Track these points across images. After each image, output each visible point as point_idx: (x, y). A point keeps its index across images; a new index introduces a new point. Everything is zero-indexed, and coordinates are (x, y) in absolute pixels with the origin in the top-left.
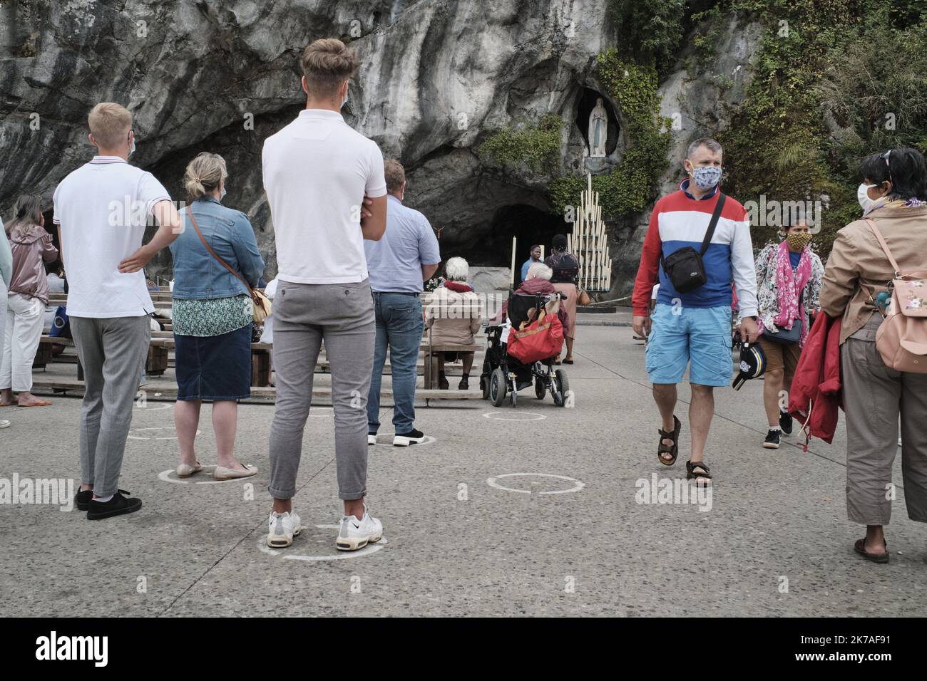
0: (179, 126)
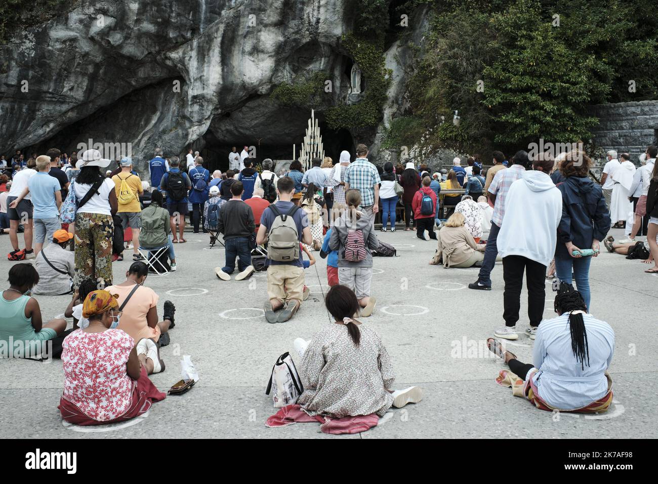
0: (98, 96)
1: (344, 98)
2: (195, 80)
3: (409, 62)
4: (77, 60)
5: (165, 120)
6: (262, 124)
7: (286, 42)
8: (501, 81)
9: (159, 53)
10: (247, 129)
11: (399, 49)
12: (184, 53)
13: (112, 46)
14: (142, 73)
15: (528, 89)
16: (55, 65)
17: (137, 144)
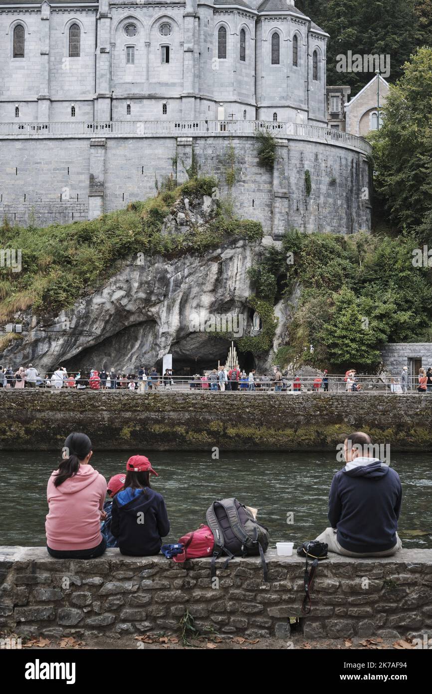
0: (107, 331)
1: (249, 332)
2: (164, 324)
3: (288, 313)
4: (103, 313)
5: (145, 346)
6: (197, 348)
7: (216, 301)
8: (332, 332)
9: (144, 308)
10: (187, 350)
11: (283, 305)
12: (159, 309)
13: (122, 306)
14: (132, 319)
15: (344, 337)
16: (92, 316)
17: (128, 360)
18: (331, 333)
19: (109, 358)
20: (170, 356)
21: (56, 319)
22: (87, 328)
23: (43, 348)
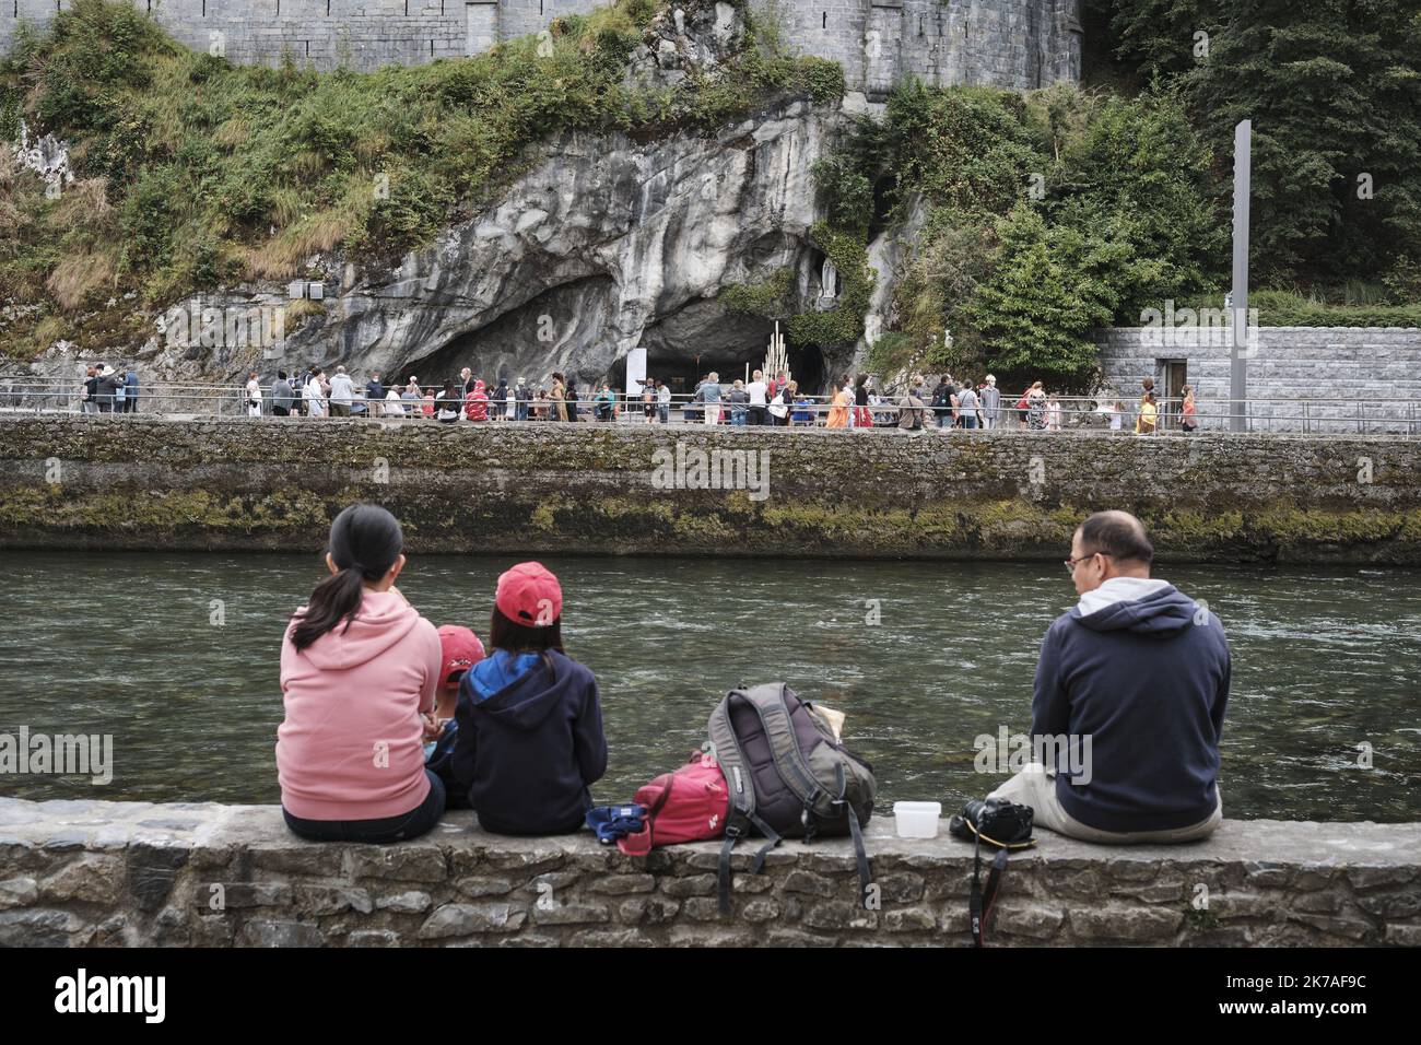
0: (507, 299)
1: (813, 302)
2: (630, 282)
3: (899, 261)
4: (498, 260)
5: (589, 331)
6: (700, 335)
7: (741, 234)
8: (993, 302)
9: (586, 248)
10: (679, 341)
11: (887, 244)
12: (619, 250)
13: (539, 243)
14: (560, 271)
15: (1020, 313)
16: (475, 266)
17: (552, 360)
18: (991, 304)
19: (511, 355)
20: (643, 353)
21: (397, 272)
22: (463, 291)
23: (368, 333)
